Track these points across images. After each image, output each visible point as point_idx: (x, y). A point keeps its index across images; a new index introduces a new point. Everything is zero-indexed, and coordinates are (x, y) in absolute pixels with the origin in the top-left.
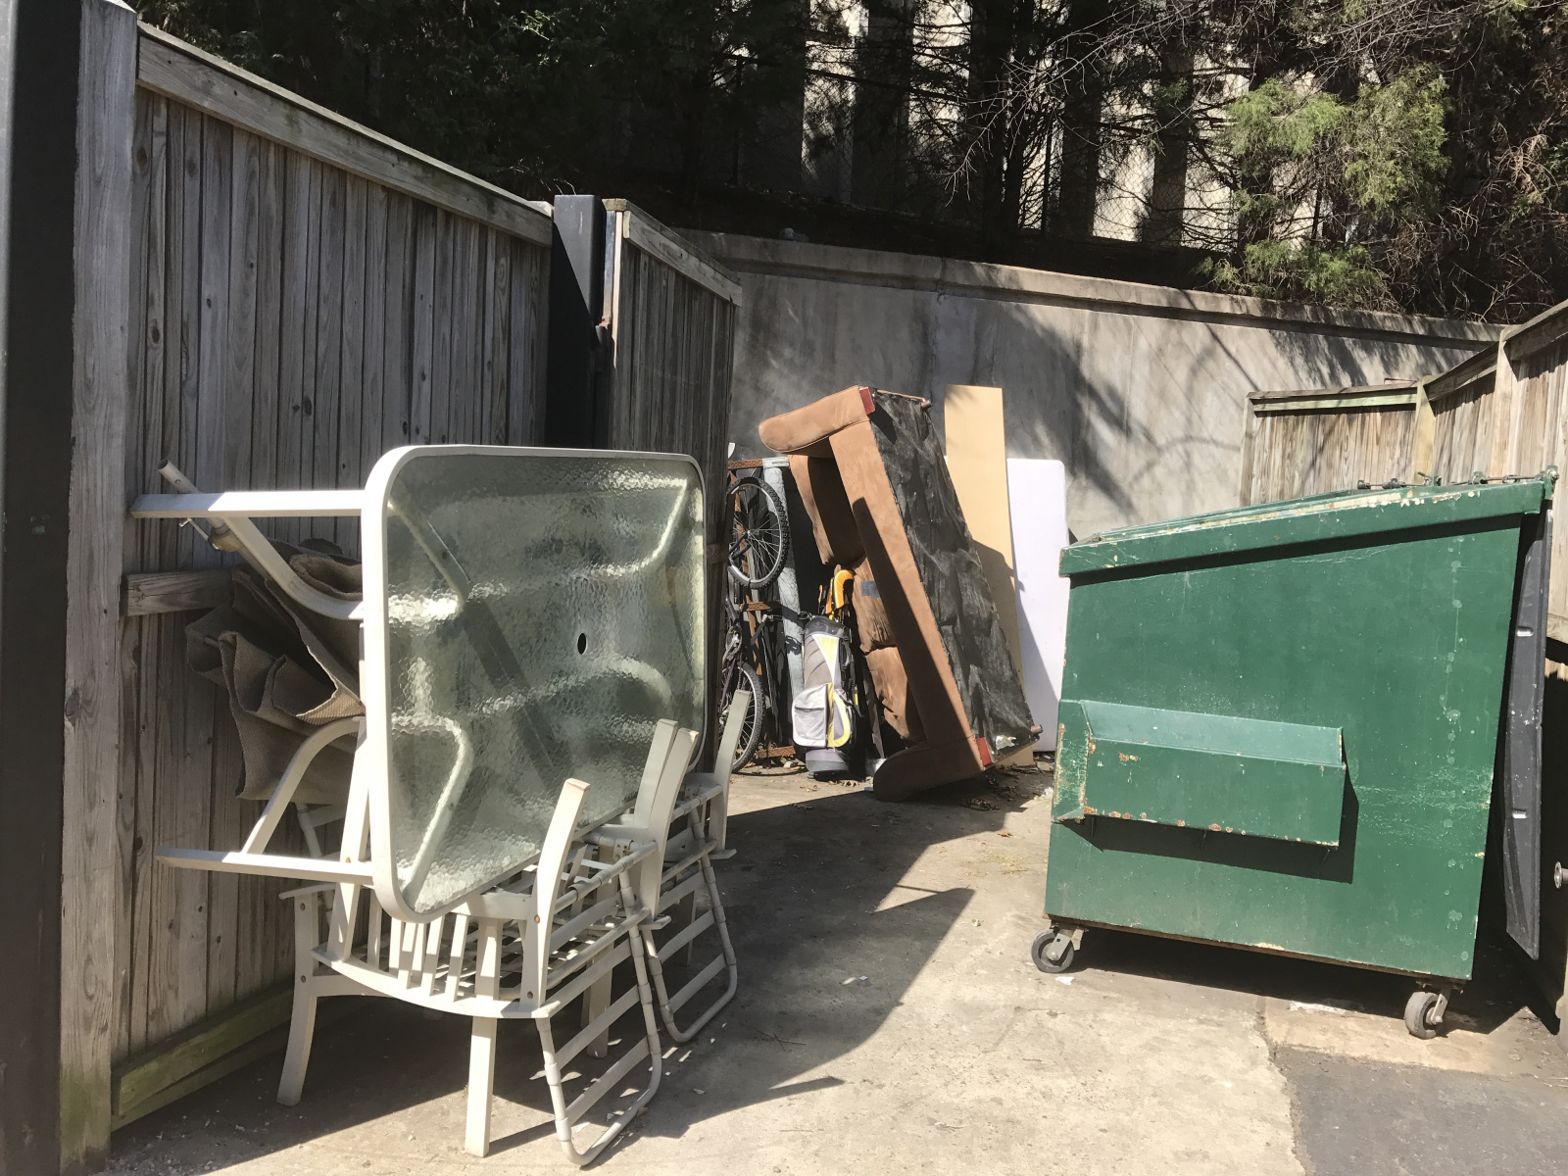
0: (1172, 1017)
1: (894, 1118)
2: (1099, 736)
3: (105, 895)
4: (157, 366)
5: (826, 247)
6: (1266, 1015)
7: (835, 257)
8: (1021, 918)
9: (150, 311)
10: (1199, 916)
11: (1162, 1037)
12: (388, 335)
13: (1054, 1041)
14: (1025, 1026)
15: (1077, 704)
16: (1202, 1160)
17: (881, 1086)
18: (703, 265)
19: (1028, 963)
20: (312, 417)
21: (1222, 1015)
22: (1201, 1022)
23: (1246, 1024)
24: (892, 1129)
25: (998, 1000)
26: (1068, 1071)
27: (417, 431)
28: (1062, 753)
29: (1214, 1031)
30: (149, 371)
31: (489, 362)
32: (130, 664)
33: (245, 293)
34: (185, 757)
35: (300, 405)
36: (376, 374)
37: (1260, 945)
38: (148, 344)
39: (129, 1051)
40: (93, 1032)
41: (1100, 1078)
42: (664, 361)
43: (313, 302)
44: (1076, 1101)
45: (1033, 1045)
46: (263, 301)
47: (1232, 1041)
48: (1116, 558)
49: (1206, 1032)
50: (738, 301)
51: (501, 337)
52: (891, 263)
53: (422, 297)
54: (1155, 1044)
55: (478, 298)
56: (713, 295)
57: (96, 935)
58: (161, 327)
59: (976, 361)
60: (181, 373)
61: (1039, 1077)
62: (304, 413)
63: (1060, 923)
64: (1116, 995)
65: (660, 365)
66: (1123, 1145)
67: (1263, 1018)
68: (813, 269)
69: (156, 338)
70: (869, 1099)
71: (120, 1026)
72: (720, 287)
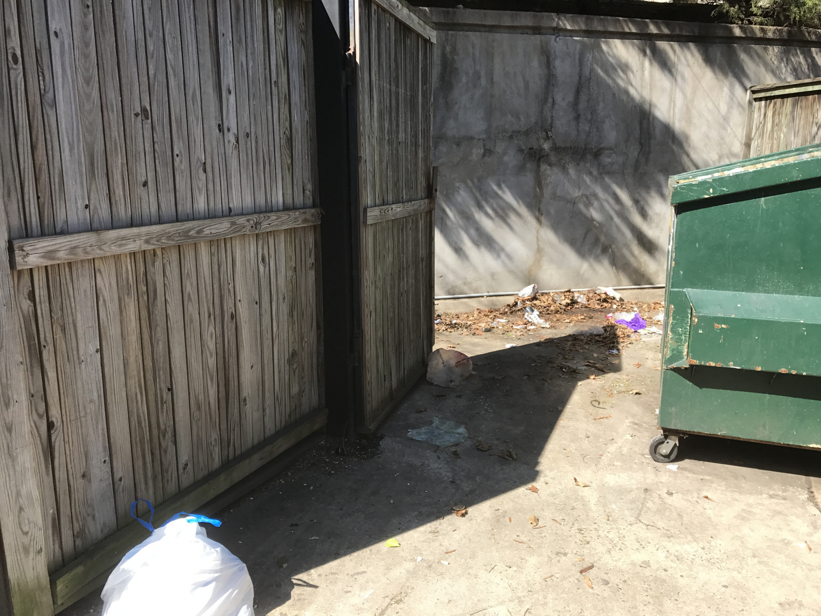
0: (751, 494)
1: (578, 580)
2: (700, 312)
3: (28, 465)
4: (19, 83)
5: (485, 11)
6: (813, 489)
7: (491, 17)
8: (636, 424)
9: (7, 40)
10: (767, 428)
11: (748, 510)
12: (201, 61)
13: (675, 514)
14: (654, 503)
15: (683, 292)
16: (799, 608)
17: (565, 554)
18: (412, 14)
19: (646, 456)
20: (149, 121)
21: (784, 491)
22: (771, 497)
23: (802, 497)
24: (578, 589)
25: (632, 484)
26: (689, 537)
27: (229, 130)
28: (672, 324)
29: (782, 504)
30: (13, 86)
31: (275, 82)
32: (26, 304)
33: (86, 28)
34: (80, 364)
35: (140, 113)
36: (194, 91)
37: (811, 446)
38: (10, 66)
39: (63, 560)
40: (31, 555)
41: (713, 543)
42: (390, 77)
43: (140, 36)
44: (701, 562)
45: (661, 518)
46: (100, 32)
47: (796, 511)
48: (711, 191)
49: (776, 504)
50: (434, 40)
51: (282, 64)
52: (526, 19)
53: (223, 35)
54: (745, 515)
55: (264, 36)
56: (418, 35)
57: (24, 492)
58: (18, 53)
59: (580, 77)
60: (40, 88)
61: (671, 544)
62: (144, 119)
63: (668, 432)
64: (708, 478)
65: (388, 81)
66: (742, 598)
67: (812, 492)
68: (477, 25)
69: (16, 61)
70: (559, 564)
71: (54, 545)
72: (423, 30)
